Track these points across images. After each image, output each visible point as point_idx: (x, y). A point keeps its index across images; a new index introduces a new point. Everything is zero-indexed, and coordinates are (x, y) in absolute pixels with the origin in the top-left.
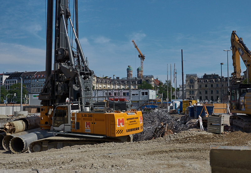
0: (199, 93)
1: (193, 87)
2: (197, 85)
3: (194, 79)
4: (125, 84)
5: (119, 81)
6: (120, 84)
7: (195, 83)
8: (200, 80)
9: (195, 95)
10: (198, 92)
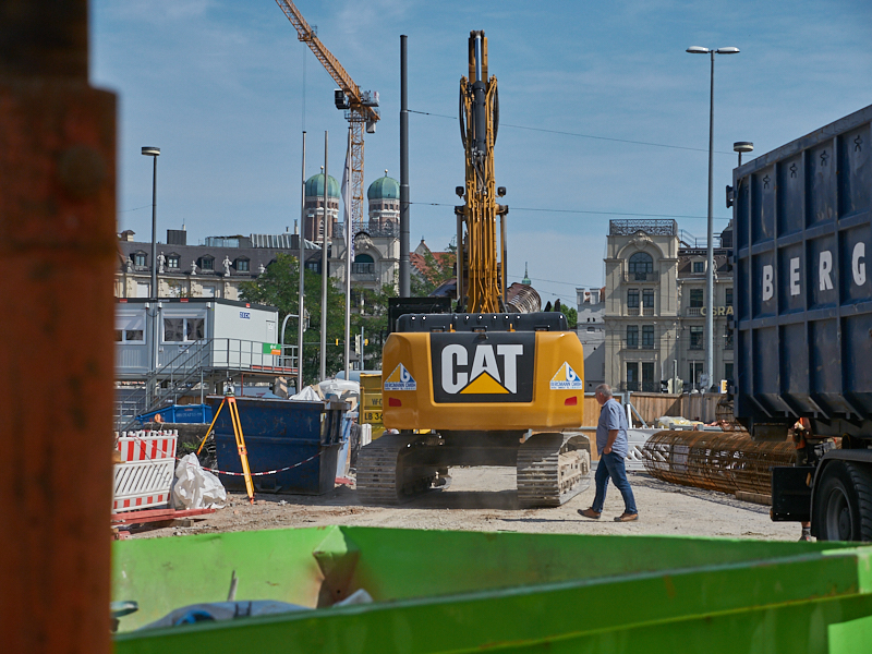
0: (687, 343)
1: (649, 305)
2: (676, 292)
3: (659, 251)
4: (221, 275)
5: (178, 258)
6: (188, 273)
7: (664, 277)
8: (699, 258)
9: (664, 356)
10: (681, 332)
